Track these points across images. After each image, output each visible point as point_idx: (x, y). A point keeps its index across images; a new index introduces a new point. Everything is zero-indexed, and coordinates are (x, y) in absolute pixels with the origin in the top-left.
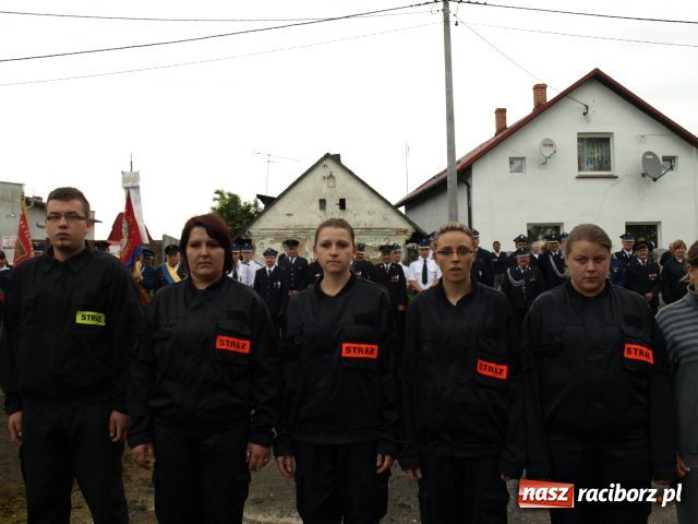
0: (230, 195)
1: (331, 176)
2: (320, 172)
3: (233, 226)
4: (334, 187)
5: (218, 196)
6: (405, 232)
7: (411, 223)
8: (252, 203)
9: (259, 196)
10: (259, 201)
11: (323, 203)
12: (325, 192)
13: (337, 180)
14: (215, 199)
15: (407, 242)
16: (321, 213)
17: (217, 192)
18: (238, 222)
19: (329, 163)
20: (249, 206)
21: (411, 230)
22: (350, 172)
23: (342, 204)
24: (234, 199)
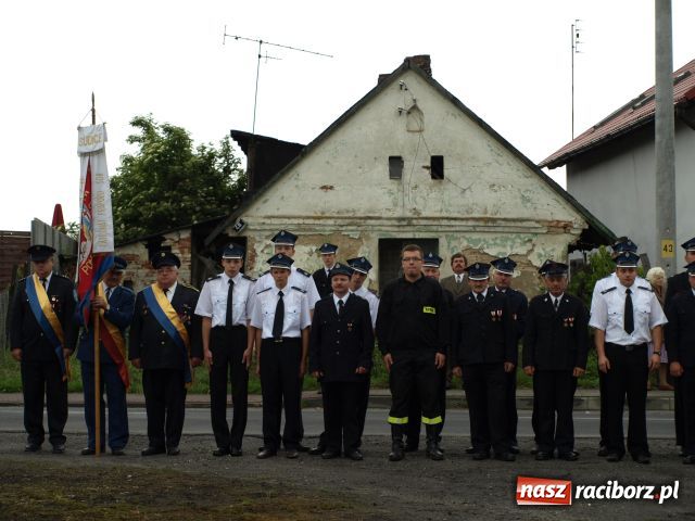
0: (168, 130)
1: (415, 108)
2: (393, 100)
3: (176, 200)
4: (421, 131)
5: (139, 132)
6: (566, 227)
7: (579, 208)
8: (218, 148)
9: (236, 135)
10: (234, 144)
11: (396, 164)
12: (401, 143)
13: (426, 118)
14: (132, 139)
15: (571, 248)
16: (393, 185)
17: (138, 123)
18: (188, 193)
19: (411, 80)
20: (212, 156)
21: (579, 223)
22: (455, 101)
23: (437, 167)
24: (178, 139)
